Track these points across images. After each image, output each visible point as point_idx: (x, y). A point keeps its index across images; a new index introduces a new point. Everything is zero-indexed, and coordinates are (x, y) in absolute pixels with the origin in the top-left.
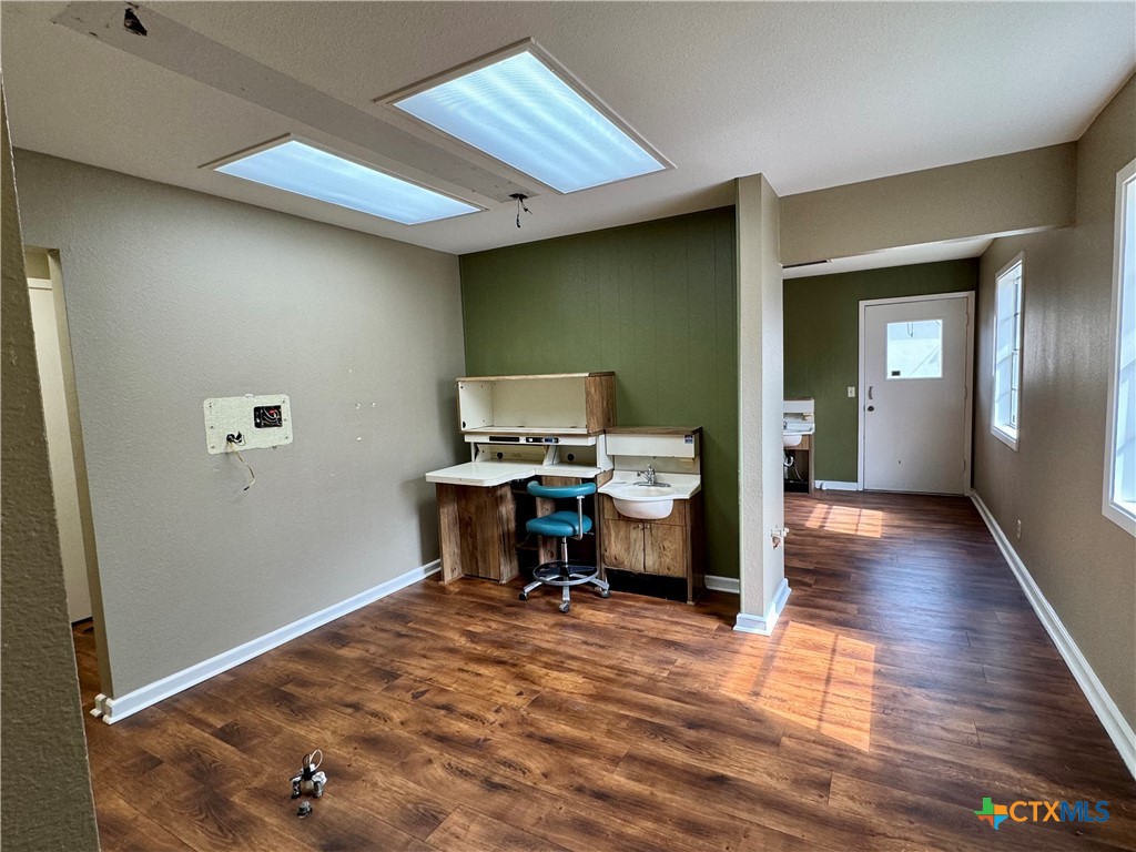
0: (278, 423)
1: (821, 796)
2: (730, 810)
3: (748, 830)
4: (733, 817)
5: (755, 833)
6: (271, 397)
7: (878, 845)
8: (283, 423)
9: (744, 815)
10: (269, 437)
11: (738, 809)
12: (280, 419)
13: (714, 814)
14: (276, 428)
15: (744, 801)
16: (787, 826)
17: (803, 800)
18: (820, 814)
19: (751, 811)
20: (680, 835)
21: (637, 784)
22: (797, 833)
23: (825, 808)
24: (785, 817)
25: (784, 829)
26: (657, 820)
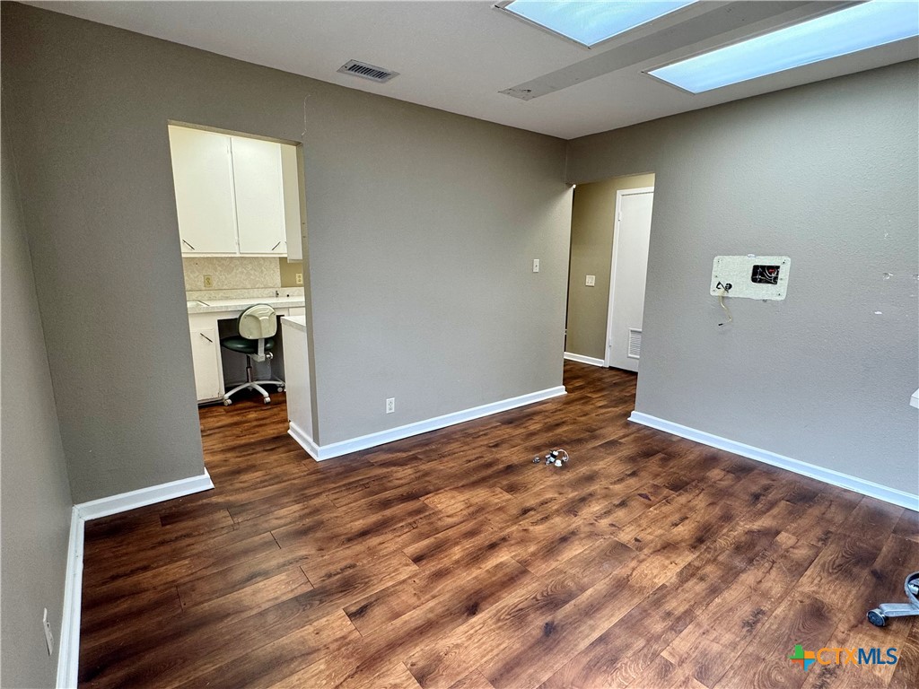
0: (775, 281)
1: (413, 665)
2: (441, 599)
3: (419, 599)
4: (434, 597)
5: (413, 600)
6: (772, 258)
7: (350, 663)
8: (779, 281)
9: (431, 604)
10: (764, 291)
11: (438, 604)
12: (776, 278)
13: (443, 589)
14: (770, 285)
15: (443, 612)
16: (406, 622)
17: (418, 649)
18: (400, 649)
19: (431, 610)
20: (439, 567)
21: (494, 564)
22: (398, 622)
23: (401, 656)
24: (413, 625)
25: (405, 617)
26: (457, 562)
